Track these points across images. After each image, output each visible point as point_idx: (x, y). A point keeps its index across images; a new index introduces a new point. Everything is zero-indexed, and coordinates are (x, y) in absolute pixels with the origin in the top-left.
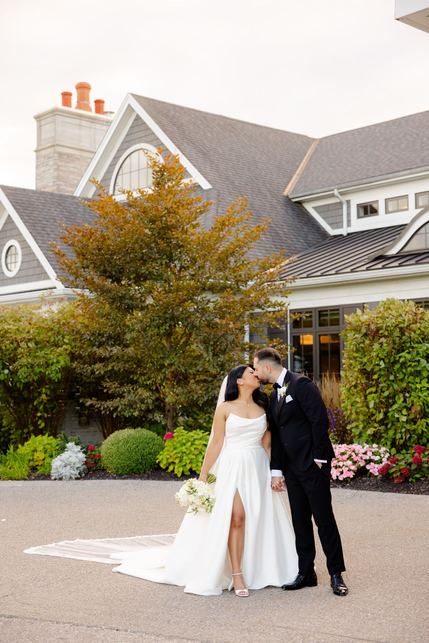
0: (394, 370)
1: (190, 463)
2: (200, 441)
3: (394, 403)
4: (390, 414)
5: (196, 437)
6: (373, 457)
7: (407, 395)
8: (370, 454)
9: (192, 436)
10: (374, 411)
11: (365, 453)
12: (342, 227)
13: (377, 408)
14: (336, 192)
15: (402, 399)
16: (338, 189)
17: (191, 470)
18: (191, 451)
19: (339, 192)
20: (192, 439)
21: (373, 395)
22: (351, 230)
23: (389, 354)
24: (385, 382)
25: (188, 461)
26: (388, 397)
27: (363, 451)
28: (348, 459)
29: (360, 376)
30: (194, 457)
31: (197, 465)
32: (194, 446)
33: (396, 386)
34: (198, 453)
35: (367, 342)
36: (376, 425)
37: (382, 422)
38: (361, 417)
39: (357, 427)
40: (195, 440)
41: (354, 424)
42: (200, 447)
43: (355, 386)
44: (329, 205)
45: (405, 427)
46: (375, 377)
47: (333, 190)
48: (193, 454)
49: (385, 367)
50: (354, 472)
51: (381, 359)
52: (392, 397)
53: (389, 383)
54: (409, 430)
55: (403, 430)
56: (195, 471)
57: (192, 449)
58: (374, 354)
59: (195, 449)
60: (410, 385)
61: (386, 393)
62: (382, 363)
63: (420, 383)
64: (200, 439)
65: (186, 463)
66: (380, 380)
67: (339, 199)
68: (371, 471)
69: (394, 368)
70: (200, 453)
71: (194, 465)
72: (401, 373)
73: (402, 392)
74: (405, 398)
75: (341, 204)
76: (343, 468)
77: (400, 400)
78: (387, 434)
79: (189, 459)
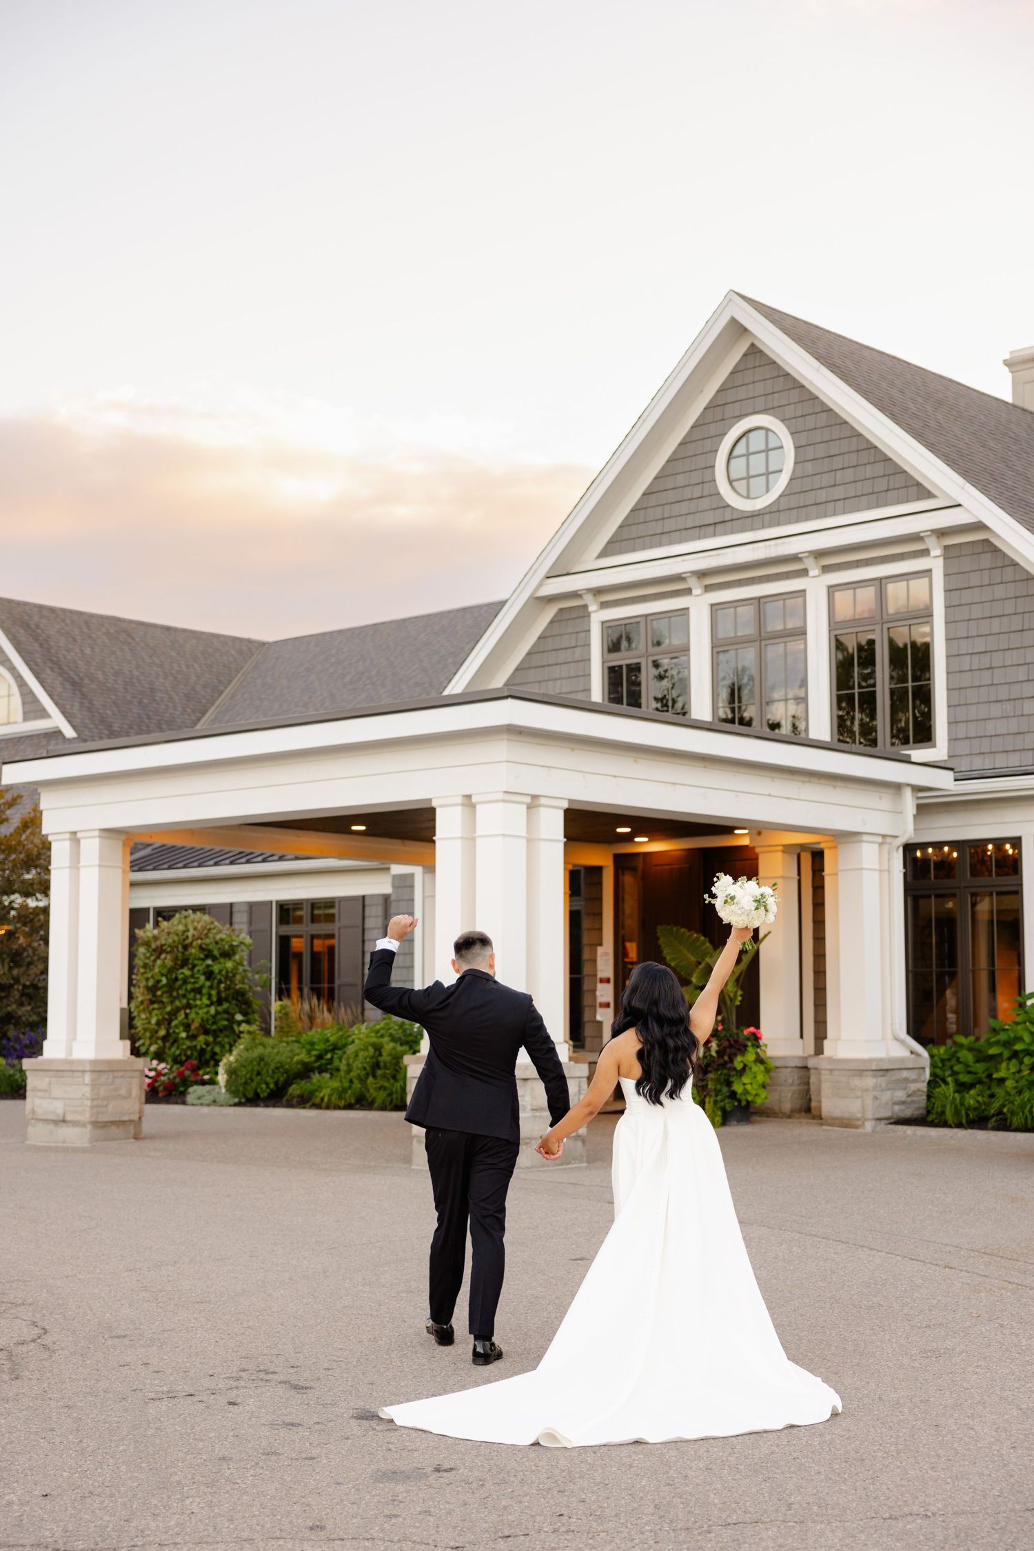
3: (176, 1018)
4: (171, 1031)
7: (188, 1011)
13: (159, 1024)
23: (171, 970)
37: (164, 1039)
39: (143, 1044)
41: (141, 1042)
51: (163, 975)
52: (173, 1014)
58: (157, 970)
74: (187, 1015)
77: (181, 1016)
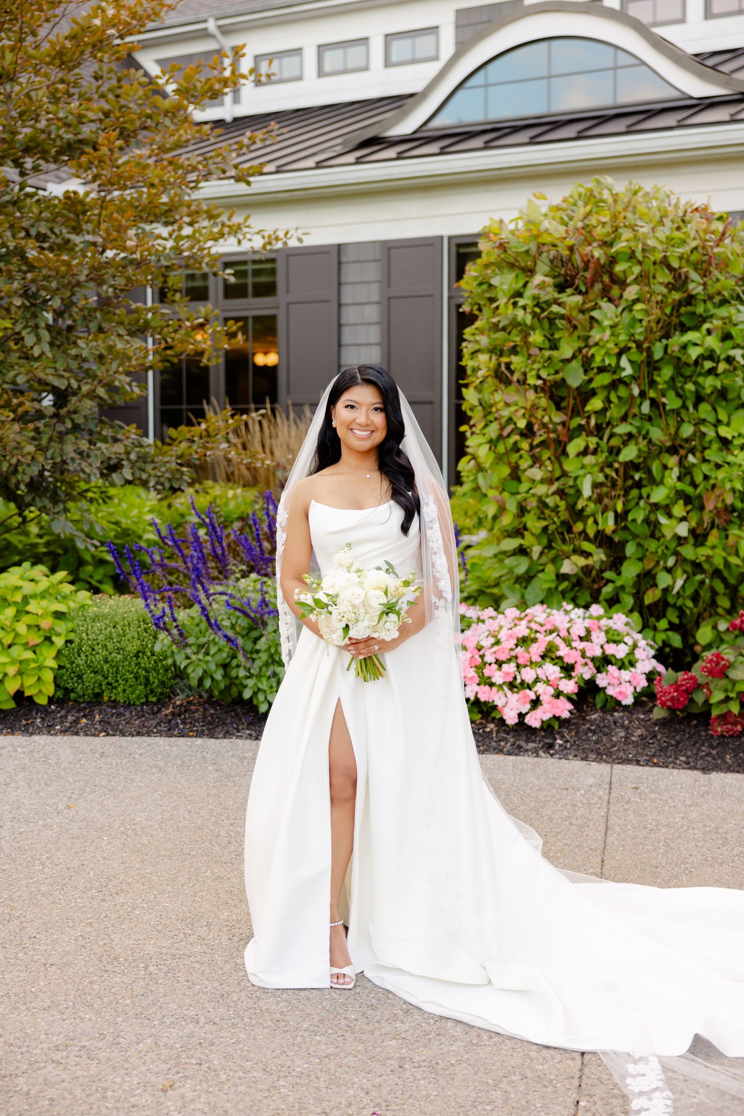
0: (652, 383)
1: (20, 673)
2: (44, 603)
4: (638, 515)
5: (29, 588)
6: (611, 649)
8: (599, 638)
9: (18, 588)
10: (592, 506)
11: (586, 638)
12: (222, 104)
14: (211, 25)
15: (676, 472)
16: (217, 19)
17: (19, 696)
18: (17, 635)
19: (219, 27)
20: (18, 598)
21: (589, 459)
22: (241, 111)
24: (624, 419)
25: (12, 670)
26: (632, 466)
27: (579, 629)
28: (543, 657)
29: (544, 402)
30: (29, 655)
31: (39, 679)
32: (26, 619)
33: (657, 434)
34: (39, 640)
35: (572, 300)
36: (587, 546)
38: (534, 524)
40: (26, 600)
42: (46, 623)
43: (528, 432)
44: (191, 56)
45: (676, 553)
46: (596, 404)
47: (205, 21)
48: (26, 646)
49: (633, 377)
50: (569, 699)
52: (644, 465)
53: (637, 422)
54: (685, 560)
55: (671, 562)
56: (30, 698)
57: (21, 628)
59: (29, 627)
60: (703, 429)
61: (629, 453)
62: (624, 362)
63: (728, 424)
64: (43, 595)
65: (5, 675)
66: (608, 414)
67: (218, 42)
68: (610, 691)
69: (658, 379)
70: (48, 639)
71: (30, 681)
72: (671, 394)
73: (673, 450)
74: (686, 469)
75: (219, 53)
76: (540, 688)
77: (668, 476)
78: (619, 574)
79: (13, 662)
